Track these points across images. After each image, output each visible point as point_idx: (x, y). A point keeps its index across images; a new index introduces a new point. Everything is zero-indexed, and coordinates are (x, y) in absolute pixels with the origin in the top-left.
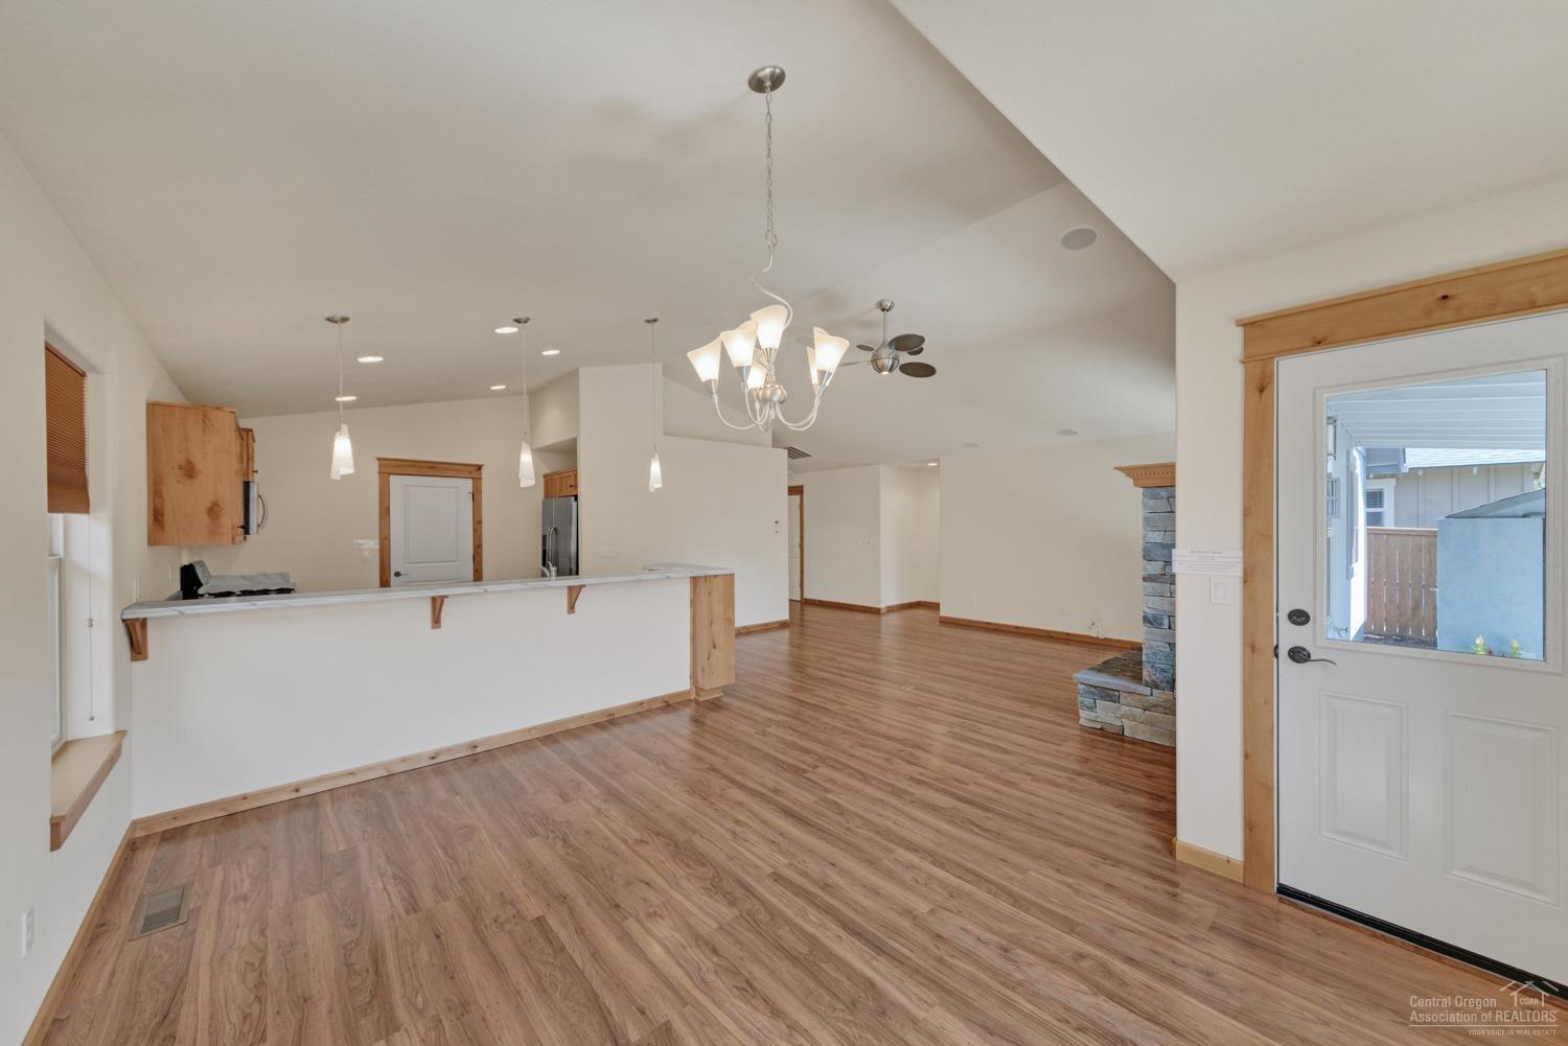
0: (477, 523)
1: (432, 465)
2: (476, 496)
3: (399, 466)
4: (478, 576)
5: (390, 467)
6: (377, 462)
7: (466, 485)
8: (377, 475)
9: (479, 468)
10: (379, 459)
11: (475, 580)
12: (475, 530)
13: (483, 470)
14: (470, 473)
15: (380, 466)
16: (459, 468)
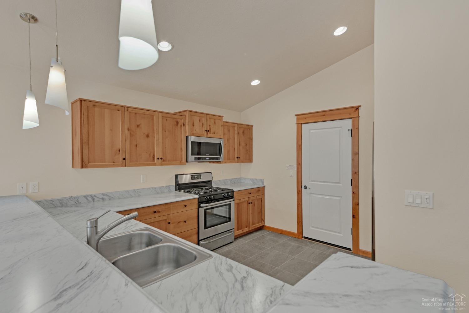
1: (323, 113)
2: (354, 132)
3: (306, 118)
5: (302, 119)
6: (296, 117)
7: (348, 124)
8: (296, 125)
9: (357, 108)
13: (361, 110)
14: (350, 114)
15: (298, 119)
16: (341, 111)
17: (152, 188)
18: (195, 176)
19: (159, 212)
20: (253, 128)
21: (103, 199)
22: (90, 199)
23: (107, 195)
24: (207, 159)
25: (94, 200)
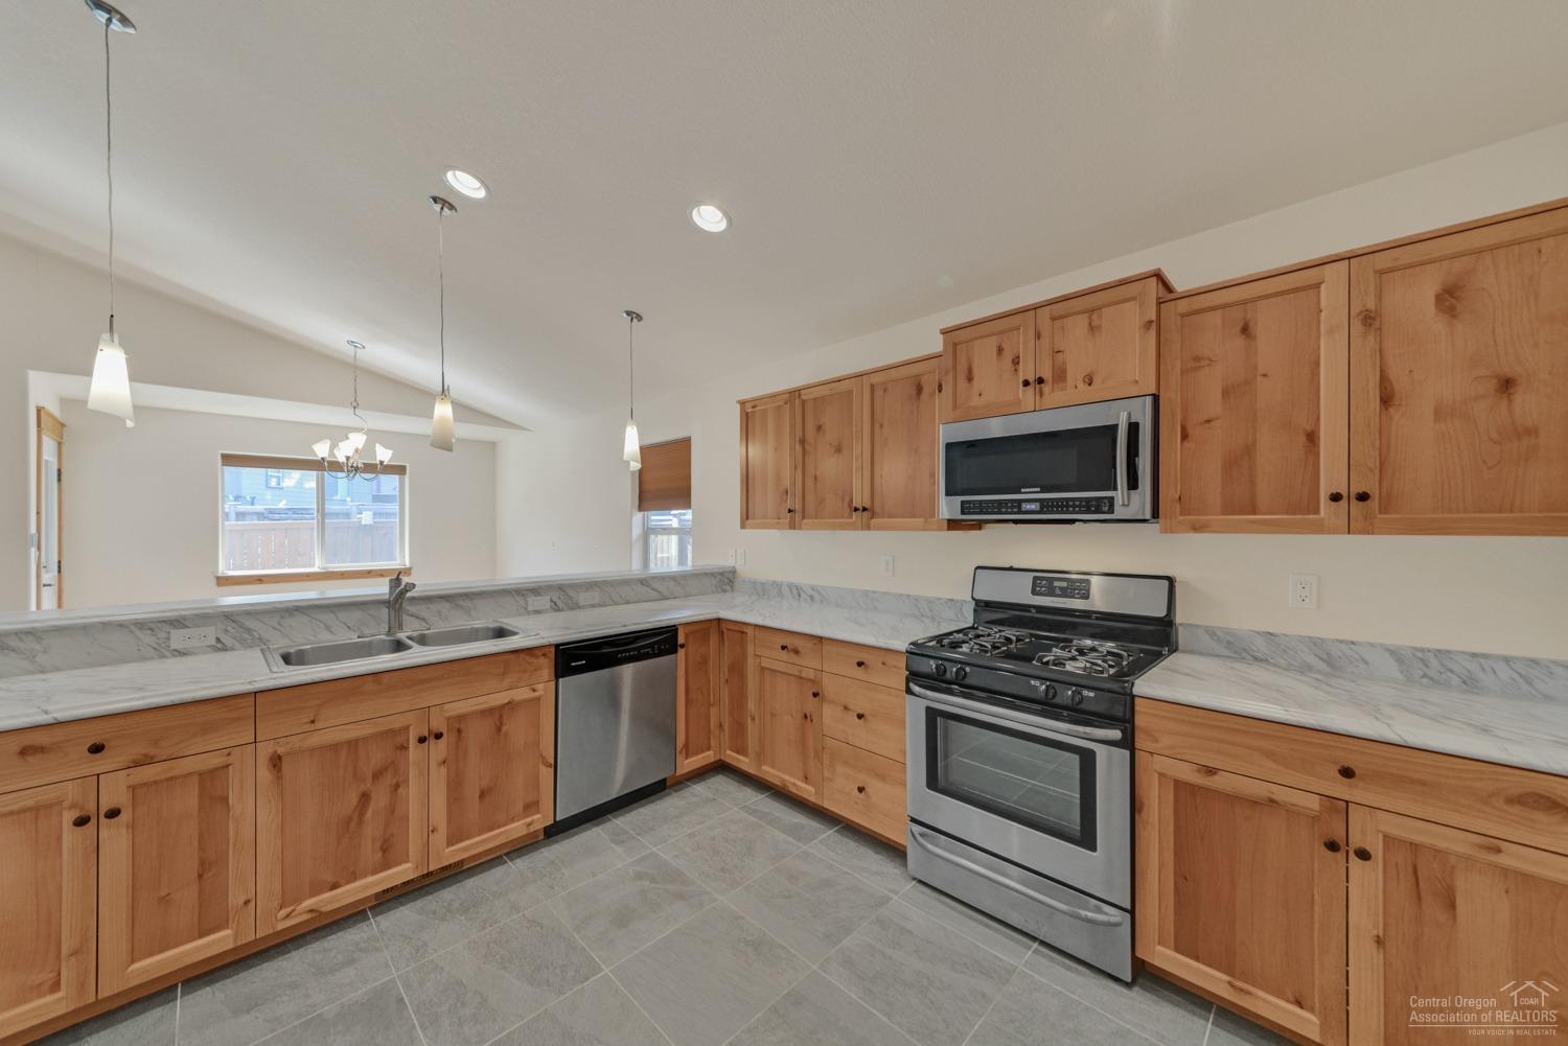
17: (908, 596)
18: (1056, 584)
19: (796, 652)
21: (812, 597)
22: (795, 592)
23: (818, 592)
24: (1033, 506)
25: (799, 596)
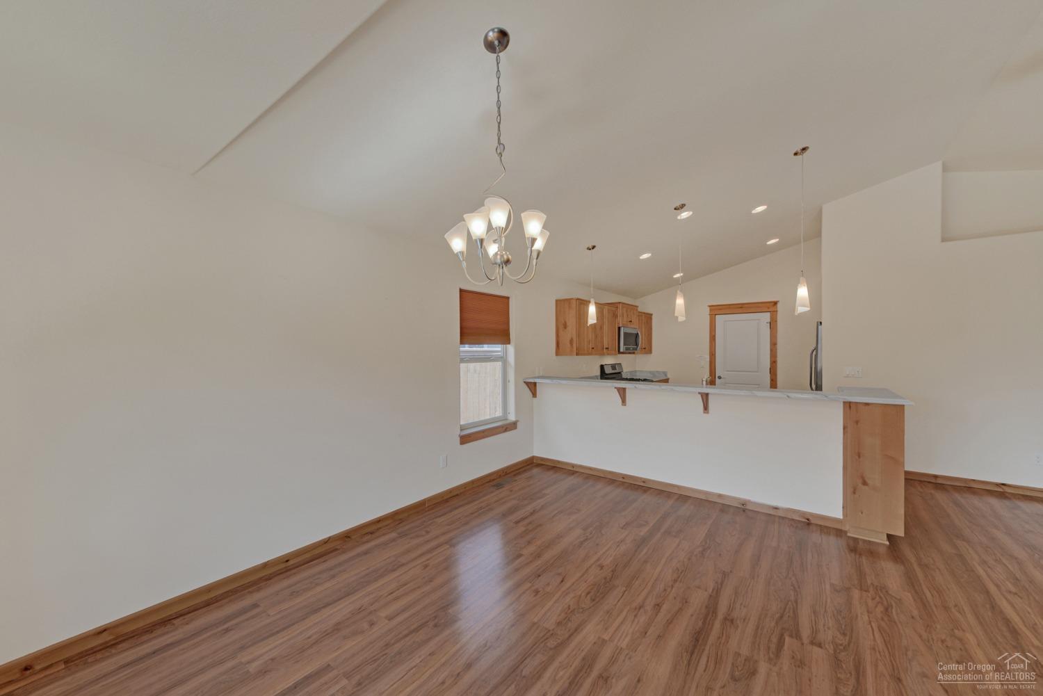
0: (774, 344)
1: (740, 306)
2: (773, 324)
3: (720, 309)
4: (774, 385)
5: (716, 310)
6: (709, 308)
7: (766, 317)
8: (709, 316)
9: (775, 303)
10: (710, 306)
11: (771, 387)
12: (771, 350)
13: (779, 305)
14: (768, 308)
15: (711, 310)
16: (760, 305)
20: (653, 317)
